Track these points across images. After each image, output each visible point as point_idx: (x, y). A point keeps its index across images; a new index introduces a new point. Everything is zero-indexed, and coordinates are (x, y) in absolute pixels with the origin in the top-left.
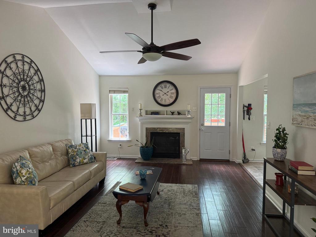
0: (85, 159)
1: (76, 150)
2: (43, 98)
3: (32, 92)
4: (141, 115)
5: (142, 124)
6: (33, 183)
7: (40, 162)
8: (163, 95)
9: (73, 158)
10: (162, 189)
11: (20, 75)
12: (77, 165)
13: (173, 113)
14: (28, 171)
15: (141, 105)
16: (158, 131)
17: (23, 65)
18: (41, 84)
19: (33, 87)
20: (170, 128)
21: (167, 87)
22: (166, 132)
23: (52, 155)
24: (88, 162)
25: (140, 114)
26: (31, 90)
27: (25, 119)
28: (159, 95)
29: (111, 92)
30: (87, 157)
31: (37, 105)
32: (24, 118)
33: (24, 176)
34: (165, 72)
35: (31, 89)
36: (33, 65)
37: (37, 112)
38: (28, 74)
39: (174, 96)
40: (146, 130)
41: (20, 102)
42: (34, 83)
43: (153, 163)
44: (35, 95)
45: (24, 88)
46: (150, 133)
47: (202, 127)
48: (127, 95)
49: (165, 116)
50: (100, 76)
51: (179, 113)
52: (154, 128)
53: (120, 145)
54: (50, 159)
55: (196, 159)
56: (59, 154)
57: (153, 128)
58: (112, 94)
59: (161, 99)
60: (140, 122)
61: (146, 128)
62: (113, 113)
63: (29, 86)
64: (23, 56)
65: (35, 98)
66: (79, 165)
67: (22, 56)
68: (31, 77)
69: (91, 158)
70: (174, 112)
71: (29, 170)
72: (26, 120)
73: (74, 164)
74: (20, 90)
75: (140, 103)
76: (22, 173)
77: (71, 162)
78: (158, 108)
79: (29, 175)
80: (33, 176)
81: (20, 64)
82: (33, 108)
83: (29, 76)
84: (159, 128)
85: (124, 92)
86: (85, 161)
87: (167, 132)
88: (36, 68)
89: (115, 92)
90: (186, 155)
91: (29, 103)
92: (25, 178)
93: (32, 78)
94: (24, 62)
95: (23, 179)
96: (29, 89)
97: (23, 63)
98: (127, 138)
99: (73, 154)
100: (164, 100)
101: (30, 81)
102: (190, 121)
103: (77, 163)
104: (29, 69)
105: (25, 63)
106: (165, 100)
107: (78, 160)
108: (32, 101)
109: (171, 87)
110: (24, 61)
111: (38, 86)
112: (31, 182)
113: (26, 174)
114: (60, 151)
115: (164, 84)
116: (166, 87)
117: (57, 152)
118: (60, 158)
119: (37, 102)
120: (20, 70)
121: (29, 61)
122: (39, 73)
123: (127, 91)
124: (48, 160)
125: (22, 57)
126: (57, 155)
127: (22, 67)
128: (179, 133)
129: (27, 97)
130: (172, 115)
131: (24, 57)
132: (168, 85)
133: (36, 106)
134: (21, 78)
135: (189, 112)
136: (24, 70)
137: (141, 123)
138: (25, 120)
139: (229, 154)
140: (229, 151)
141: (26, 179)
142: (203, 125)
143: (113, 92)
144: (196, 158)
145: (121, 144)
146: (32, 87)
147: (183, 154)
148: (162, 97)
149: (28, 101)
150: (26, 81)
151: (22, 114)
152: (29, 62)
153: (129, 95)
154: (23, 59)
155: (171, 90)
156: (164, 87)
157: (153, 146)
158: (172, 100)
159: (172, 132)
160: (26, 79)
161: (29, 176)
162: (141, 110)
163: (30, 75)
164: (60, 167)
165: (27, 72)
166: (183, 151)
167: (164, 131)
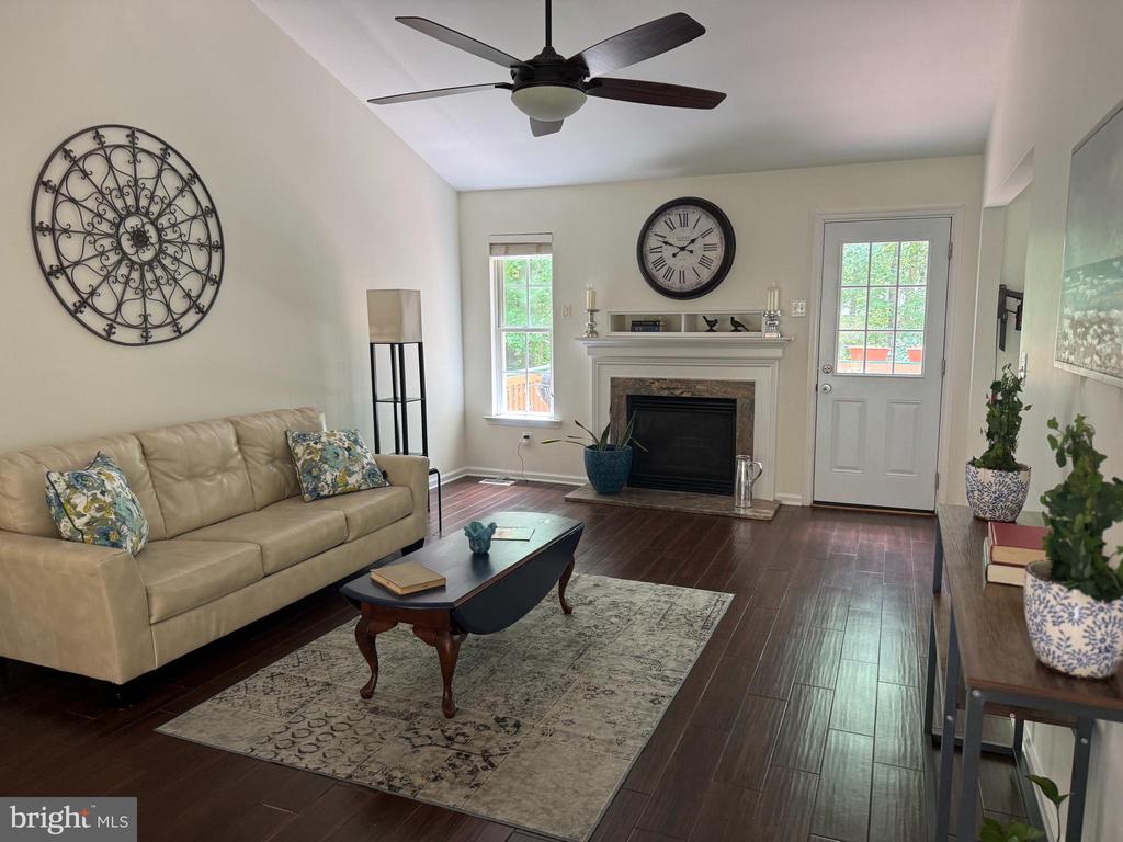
0: (350, 474)
1: (319, 446)
2: (215, 271)
3: (171, 250)
4: (593, 332)
5: (598, 364)
6: (113, 537)
7: (180, 478)
8: (674, 255)
9: (310, 472)
10: (591, 598)
11: (122, 195)
12: (326, 492)
13: (712, 325)
14: (95, 499)
15: (594, 295)
16: (655, 391)
17: (134, 161)
18: (206, 225)
19: (175, 235)
20: (698, 382)
21: (691, 223)
22: (683, 395)
23: (232, 456)
24: (363, 487)
25: (592, 327)
26: (168, 245)
27: (146, 338)
28: (660, 255)
29: (495, 249)
30: (357, 469)
31: (193, 294)
32: (144, 334)
33: (80, 516)
34: (683, 163)
35: (169, 242)
36: (173, 160)
37: (192, 317)
38: (152, 193)
39: (716, 256)
40: (612, 386)
41: (127, 283)
42: (179, 220)
43: (624, 506)
44: (185, 259)
45: (139, 238)
46: (625, 397)
47: (824, 380)
48: (547, 258)
49: (684, 335)
50: (459, 194)
51: (737, 326)
52: (641, 381)
53: (526, 437)
54: (223, 468)
55: (798, 500)
56: (260, 454)
57: (636, 379)
58: (500, 258)
59: (664, 270)
60: (590, 358)
61: (613, 379)
62: (505, 325)
63: (159, 231)
64: (133, 133)
65: (183, 270)
66: (334, 495)
67: (128, 132)
68: (166, 201)
69: (372, 474)
70: (716, 321)
71: (99, 496)
72: (150, 340)
73: (315, 489)
74: (127, 245)
75: (590, 289)
76: (75, 506)
77: (304, 485)
78: (656, 305)
79: (100, 514)
80: (113, 517)
81: (120, 159)
82: (179, 304)
83: (156, 199)
84: (658, 380)
85: (539, 248)
86: (353, 481)
87: (688, 395)
88: (185, 171)
89: (508, 248)
90: (752, 484)
91: (159, 285)
92: (85, 520)
93: (170, 204)
94: (134, 151)
95: (79, 523)
96: (161, 241)
97: (134, 156)
98: (547, 415)
99: (311, 459)
100: (676, 275)
101: (160, 215)
102: (778, 352)
103: (326, 486)
104: (159, 175)
105: (140, 156)
106: (682, 274)
107: (329, 477)
108: (174, 280)
109: (707, 223)
110: (137, 151)
111: (197, 232)
112: (106, 535)
113: (87, 508)
114: (263, 447)
115: (681, 211)
116: (684, 224)
117: (250, 448)
118: (264, 469)
119: (192, 283)
120: (123, 180)
121: (156, 148)
122: (197, 188)
123: (550, 244)
124: (211, 472)
125: (128, 136)
126: (251, 457)
127: (129, 169)
128: (735, 401)
129: (152, 268)
130: (711, 330)
131: (137, 134)
132: (694, 215)
133: (188, 295)
134: (127, 207)
135: (772, 318)
136: (136, 180)
137: (594, 361)
138: (146, 341)
139: (937, 487)
140: (937, 475)
141: (87, 524)
142: (830, 370)
143: (504, 248)
144: (797, 498)
145: (528, 434)
146: (170, 235)
147: (740, 480)
148: (670, 262)
149: (157, 280)
150: (147, 214)
151: (137, 321)
152: (158, 153)
153: (553, 259)
154: (133, 142)
155: (703, 235)
156: (677, 223)
157: (631, 443)
158: (706, 275)
159: (706, 395)
160: (148, 209)
161: (98, 515)
162: (592, 312)
163: (162, 195)
164: (261, 496)
165: (150, 184)
166: (742, 467)
167: (677, 393)
